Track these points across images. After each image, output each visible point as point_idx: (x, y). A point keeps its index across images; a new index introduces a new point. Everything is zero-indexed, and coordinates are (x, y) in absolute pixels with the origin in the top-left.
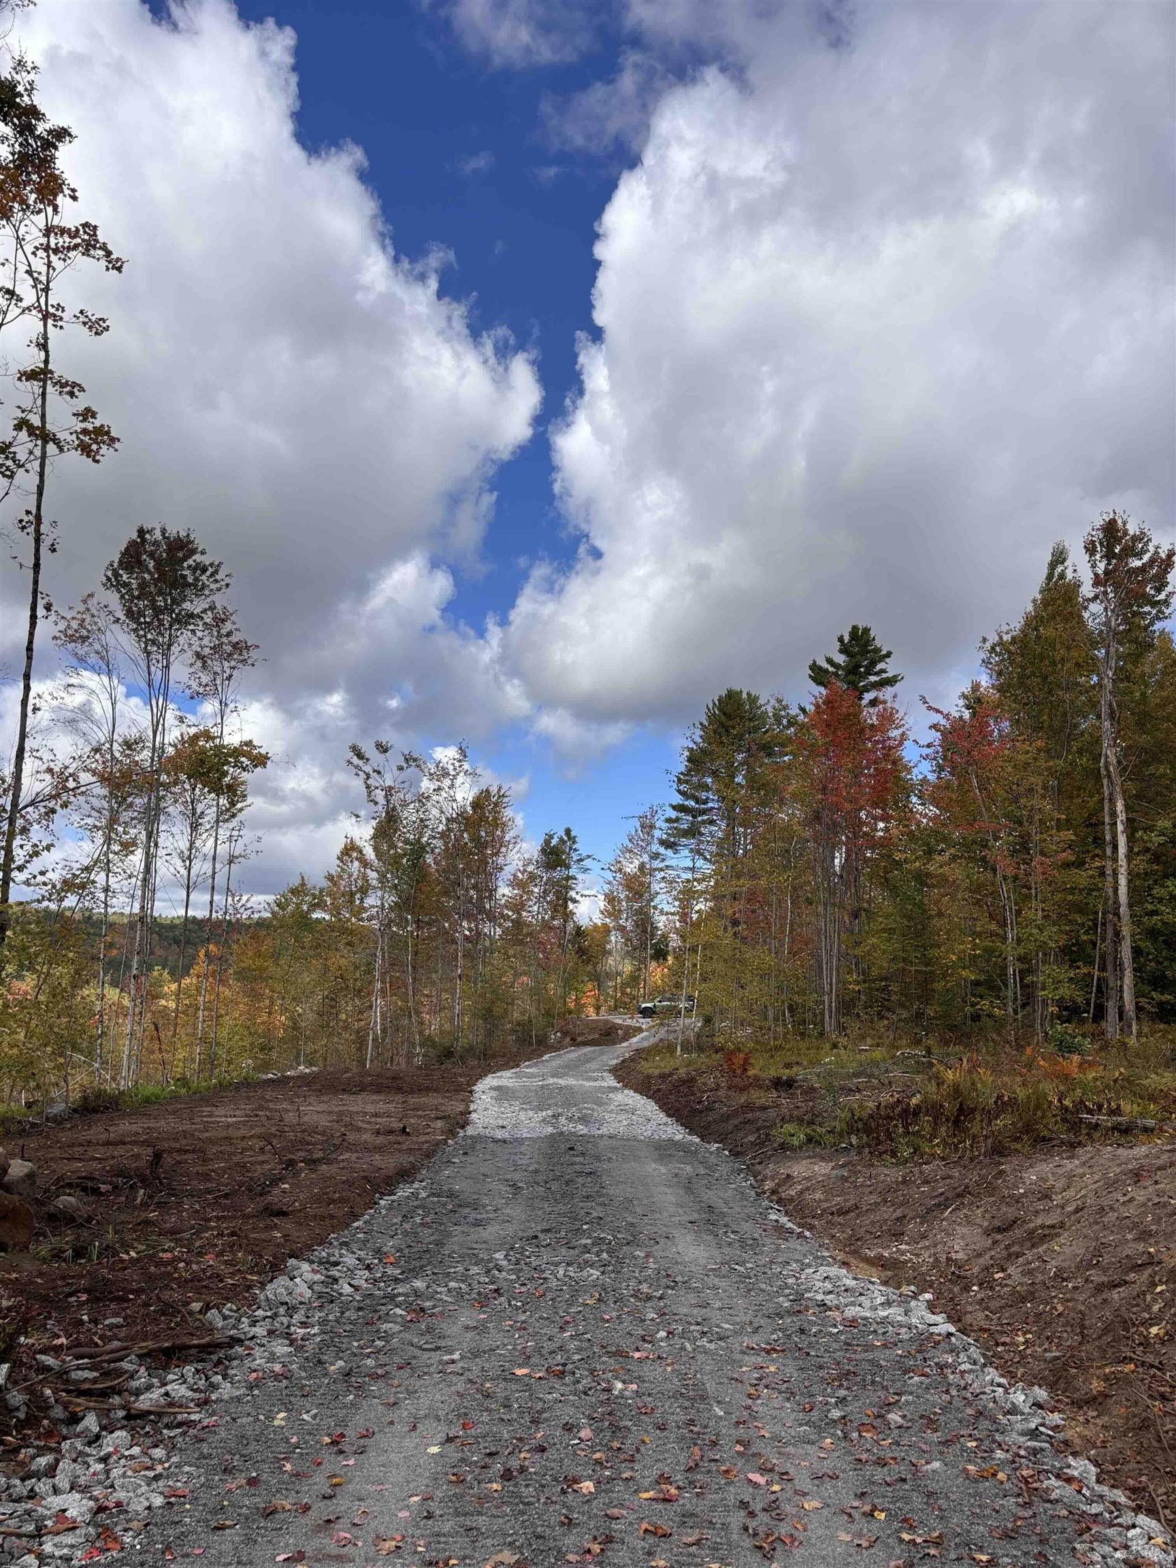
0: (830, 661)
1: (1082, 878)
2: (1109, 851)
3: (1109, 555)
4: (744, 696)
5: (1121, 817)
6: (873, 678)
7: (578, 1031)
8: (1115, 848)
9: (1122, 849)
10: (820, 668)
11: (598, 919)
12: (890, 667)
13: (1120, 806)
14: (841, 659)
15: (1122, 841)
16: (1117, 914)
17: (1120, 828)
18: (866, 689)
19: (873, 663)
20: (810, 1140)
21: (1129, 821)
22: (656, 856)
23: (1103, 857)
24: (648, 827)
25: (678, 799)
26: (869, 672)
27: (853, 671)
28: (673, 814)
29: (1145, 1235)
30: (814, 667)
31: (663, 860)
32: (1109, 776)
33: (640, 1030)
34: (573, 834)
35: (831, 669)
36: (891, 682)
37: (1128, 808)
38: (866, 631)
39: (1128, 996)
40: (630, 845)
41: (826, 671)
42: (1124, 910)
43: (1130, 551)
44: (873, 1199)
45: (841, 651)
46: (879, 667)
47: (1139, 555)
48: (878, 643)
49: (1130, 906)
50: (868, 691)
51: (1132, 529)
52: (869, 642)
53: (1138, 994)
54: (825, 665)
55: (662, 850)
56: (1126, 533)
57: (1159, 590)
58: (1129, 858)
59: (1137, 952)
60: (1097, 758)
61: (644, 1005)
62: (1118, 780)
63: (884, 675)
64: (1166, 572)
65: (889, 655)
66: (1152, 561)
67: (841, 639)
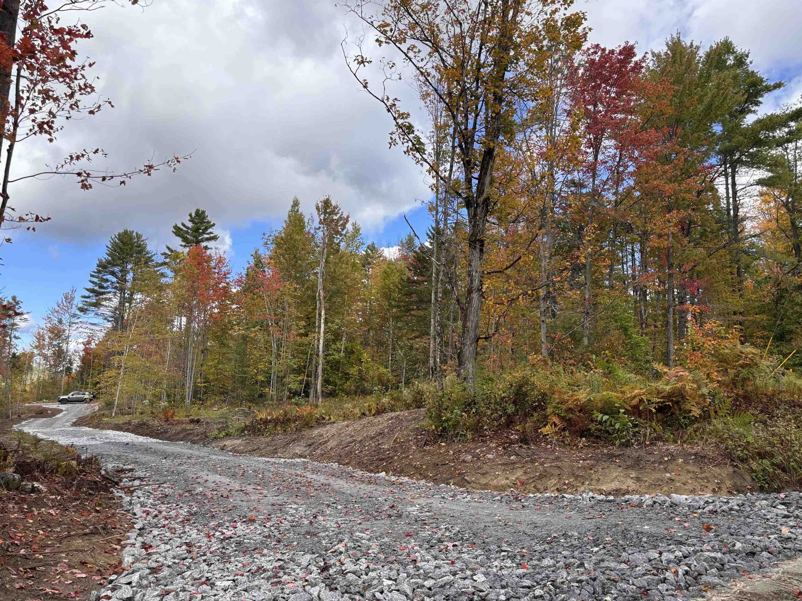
0: (183, 225)
1: (305, 340)
2: (317, 330)
3: (325, 213)
4: (134, 234)
5: (323, 317)
6: (206, 236)
7: (21, 411)
8: (320, 327)
9: (322, 330)
10: (179, 228)
11: (28, 349)
12: (215, 231)
13: (323, 313)
14: (190, 225)
15: (323, 326)
16: (318, 355)
17: (322, 321)
18: (202, 241)
19: (206, 229)
20: (227, 435)
21: (326, 318)
22: (74, 316)
23: (314, 332)
24: (69, 299)
25: (91, 286)
26: (204, 233)
27: (196, 230)
28: (87, 293)
29: (353, 436)
30: (176, 227)
31: (79, 318)
32: (320, 299)
33: (61, 411)
34: (17, 299)
35: (184, 229)
36: (215, 238)
37: (326, 314)
38: (203, 212)
39: (319, 387)
40: (58, 308)
41: (182, 230)
42: (321, 353)
43: (333, 213)
44: (264, 445)
45: (190, 221)
46: (210, 230)
47: (336, 214)
48: (209, 219)
49: (323, 352)
50: (203, 241)
51: (334, 203)
52: (204, 218)
53: (322, 386)
54: (182, 227)
55: (78, 312)
56: (331, 205)
57: (343, 230)
58: (325, 333)
59: (324, 370)
60: (314, 292)
61: (62, 397)
62: (323, 302)
63: (212, 235)
64: (346, 223)
65: (214, 225)
66: (341, 218)
67: (190, 215)
